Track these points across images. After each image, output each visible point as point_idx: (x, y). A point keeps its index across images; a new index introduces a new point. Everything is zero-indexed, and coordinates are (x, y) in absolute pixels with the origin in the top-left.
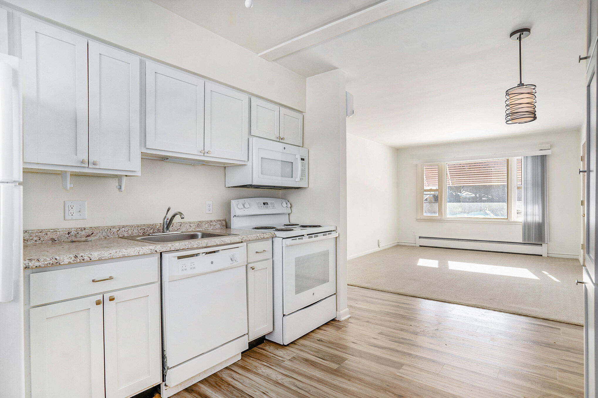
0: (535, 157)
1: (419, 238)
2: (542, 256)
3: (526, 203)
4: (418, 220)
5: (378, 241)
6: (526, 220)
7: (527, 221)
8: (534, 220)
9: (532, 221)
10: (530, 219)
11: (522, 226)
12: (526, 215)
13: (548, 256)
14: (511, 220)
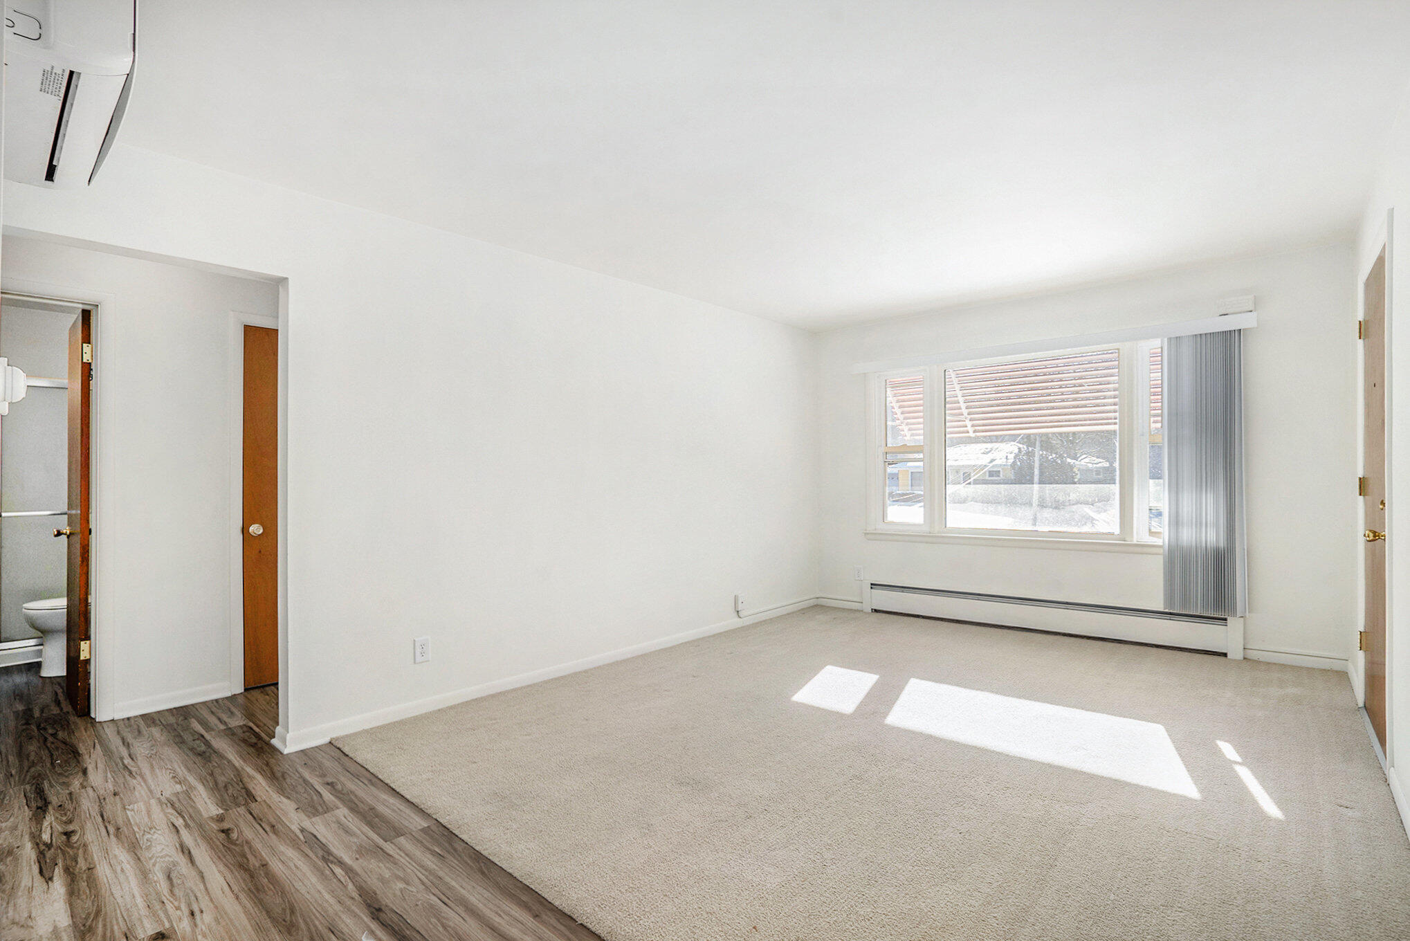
0: (1204, 337)
1: (871, 588)
2: (1225, 655)
3: (1175, 488)
4: (868, 536)
5: (736, 599)
6: (1177, 540)
7: (1179, 543)
8: (1201, 542)
9: (1194, 544)
10: (1188, 536)
11: (1161, 557)
12: (1176, 522)
13: (1244, 658)
14: (1132, 537)
